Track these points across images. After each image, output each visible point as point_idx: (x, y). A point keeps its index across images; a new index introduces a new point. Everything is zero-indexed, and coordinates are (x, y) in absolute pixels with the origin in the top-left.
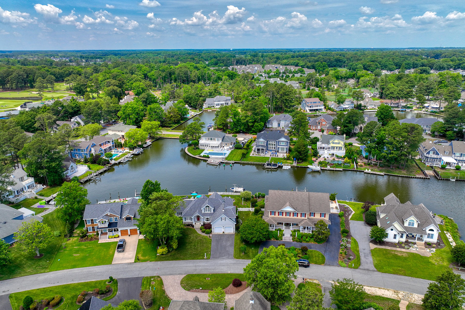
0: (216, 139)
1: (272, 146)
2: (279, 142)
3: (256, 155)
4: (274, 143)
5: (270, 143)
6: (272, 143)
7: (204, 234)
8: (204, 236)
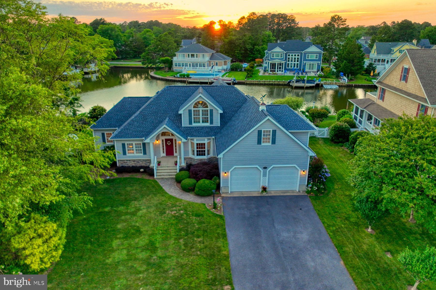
0: (201, 54)
1: (293, 63)
2: (305, 54)
3: (270, 74)
4: (297, 57)
5: (290, 57)
6: (294, 57)
7: (189, 198)
8: (189, 204)
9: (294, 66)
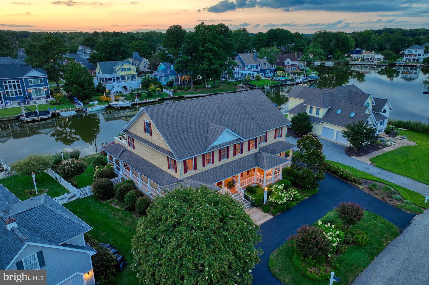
1: (13, 90)
2: (26, 79)
4: (16, 84)
5: (8, 84)
6: (12, 84)
9: (17, 94)
